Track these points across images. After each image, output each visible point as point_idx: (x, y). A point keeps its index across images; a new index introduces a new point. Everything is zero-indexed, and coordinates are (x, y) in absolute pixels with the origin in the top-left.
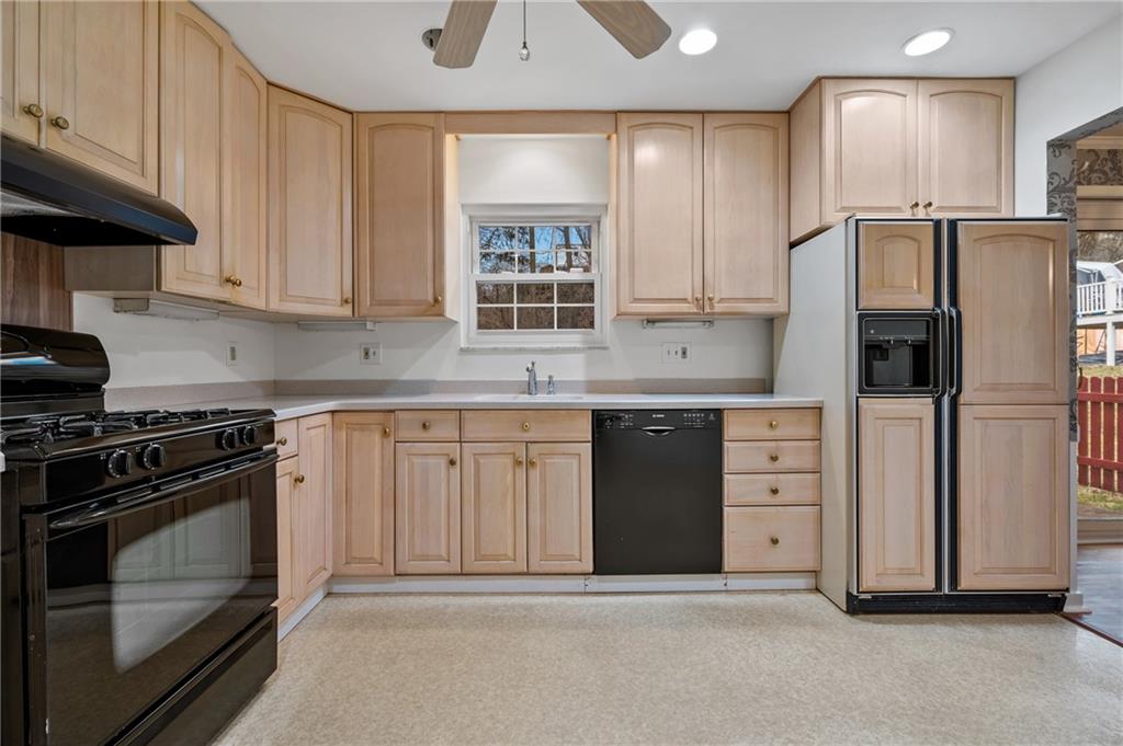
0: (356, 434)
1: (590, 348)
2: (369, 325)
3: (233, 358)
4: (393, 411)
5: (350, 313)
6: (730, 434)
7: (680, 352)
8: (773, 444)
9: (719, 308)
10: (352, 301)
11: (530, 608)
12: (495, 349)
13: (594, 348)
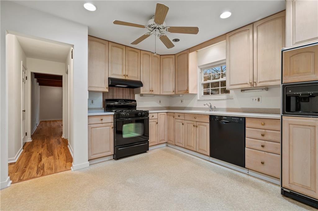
0: (170, 117)
1: (227, 99)
2: (181, 96)
3: (160, 102)
4: (175, 113)
5: (174, 94)
6: (247, 125)
7: (257, 100)
8: (264, 130)
9: (259, 85)
10: (174, 91)
11: (193, 158)
12: (204, 100)
13: (228, 99)
